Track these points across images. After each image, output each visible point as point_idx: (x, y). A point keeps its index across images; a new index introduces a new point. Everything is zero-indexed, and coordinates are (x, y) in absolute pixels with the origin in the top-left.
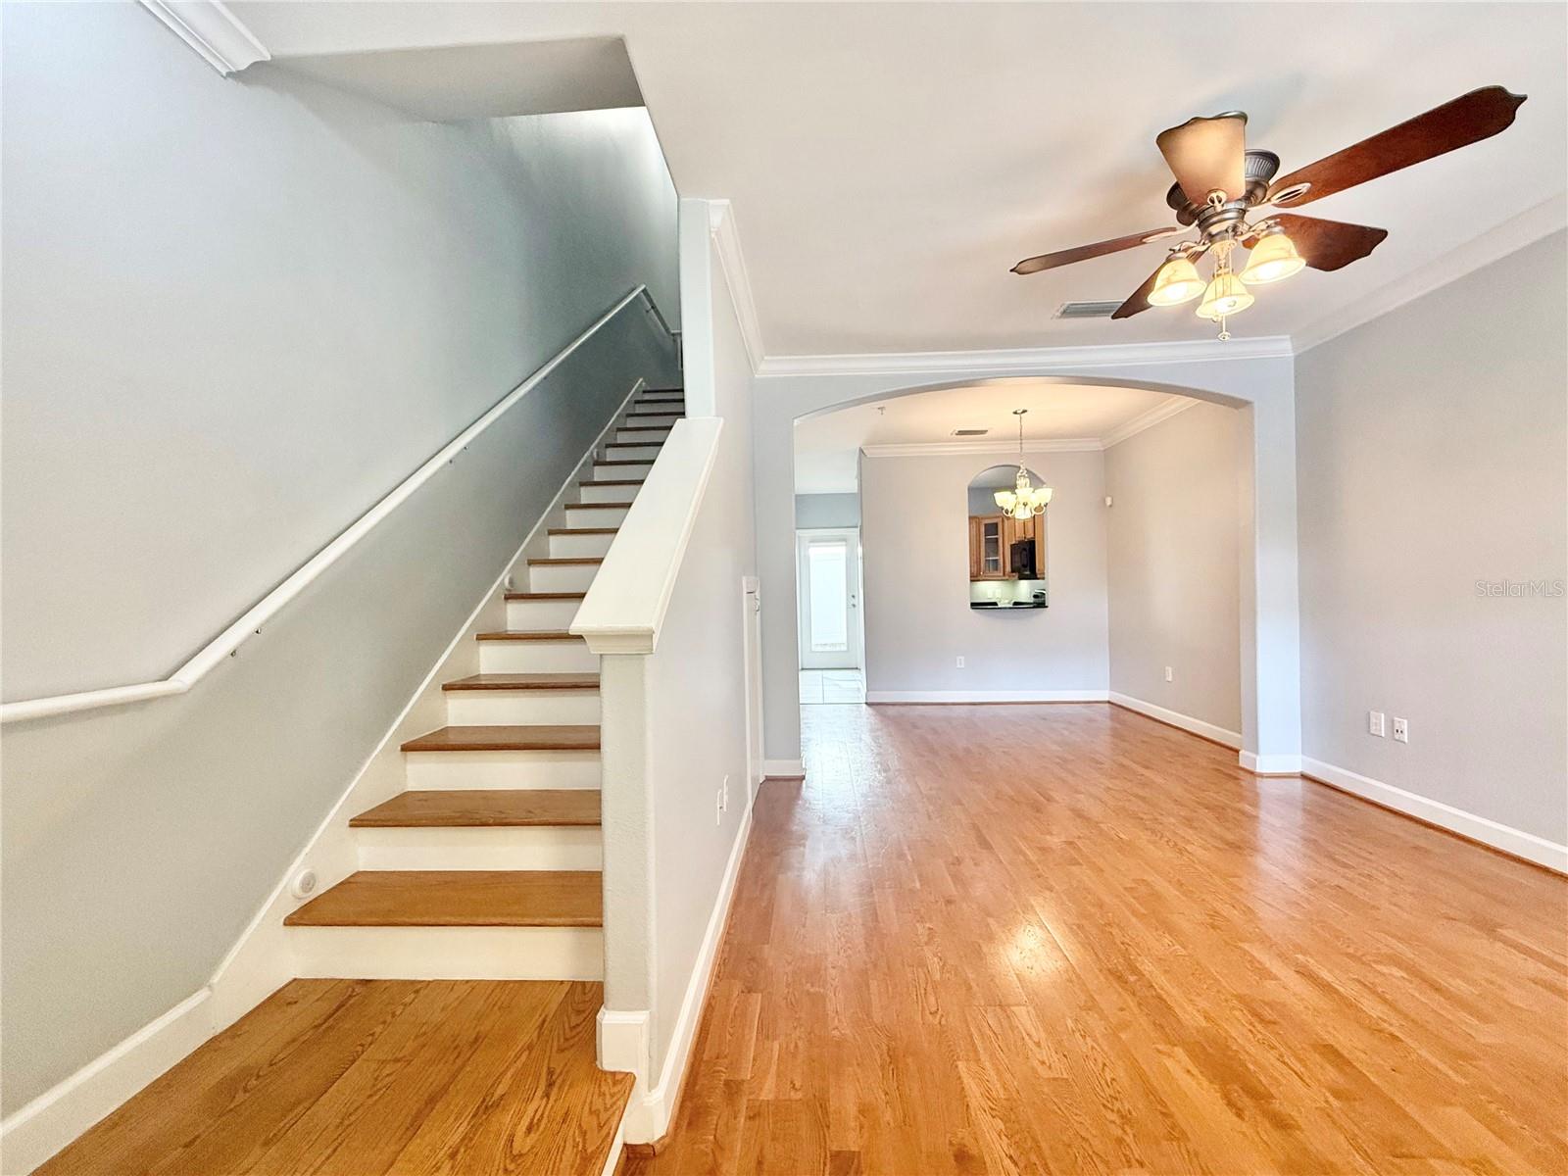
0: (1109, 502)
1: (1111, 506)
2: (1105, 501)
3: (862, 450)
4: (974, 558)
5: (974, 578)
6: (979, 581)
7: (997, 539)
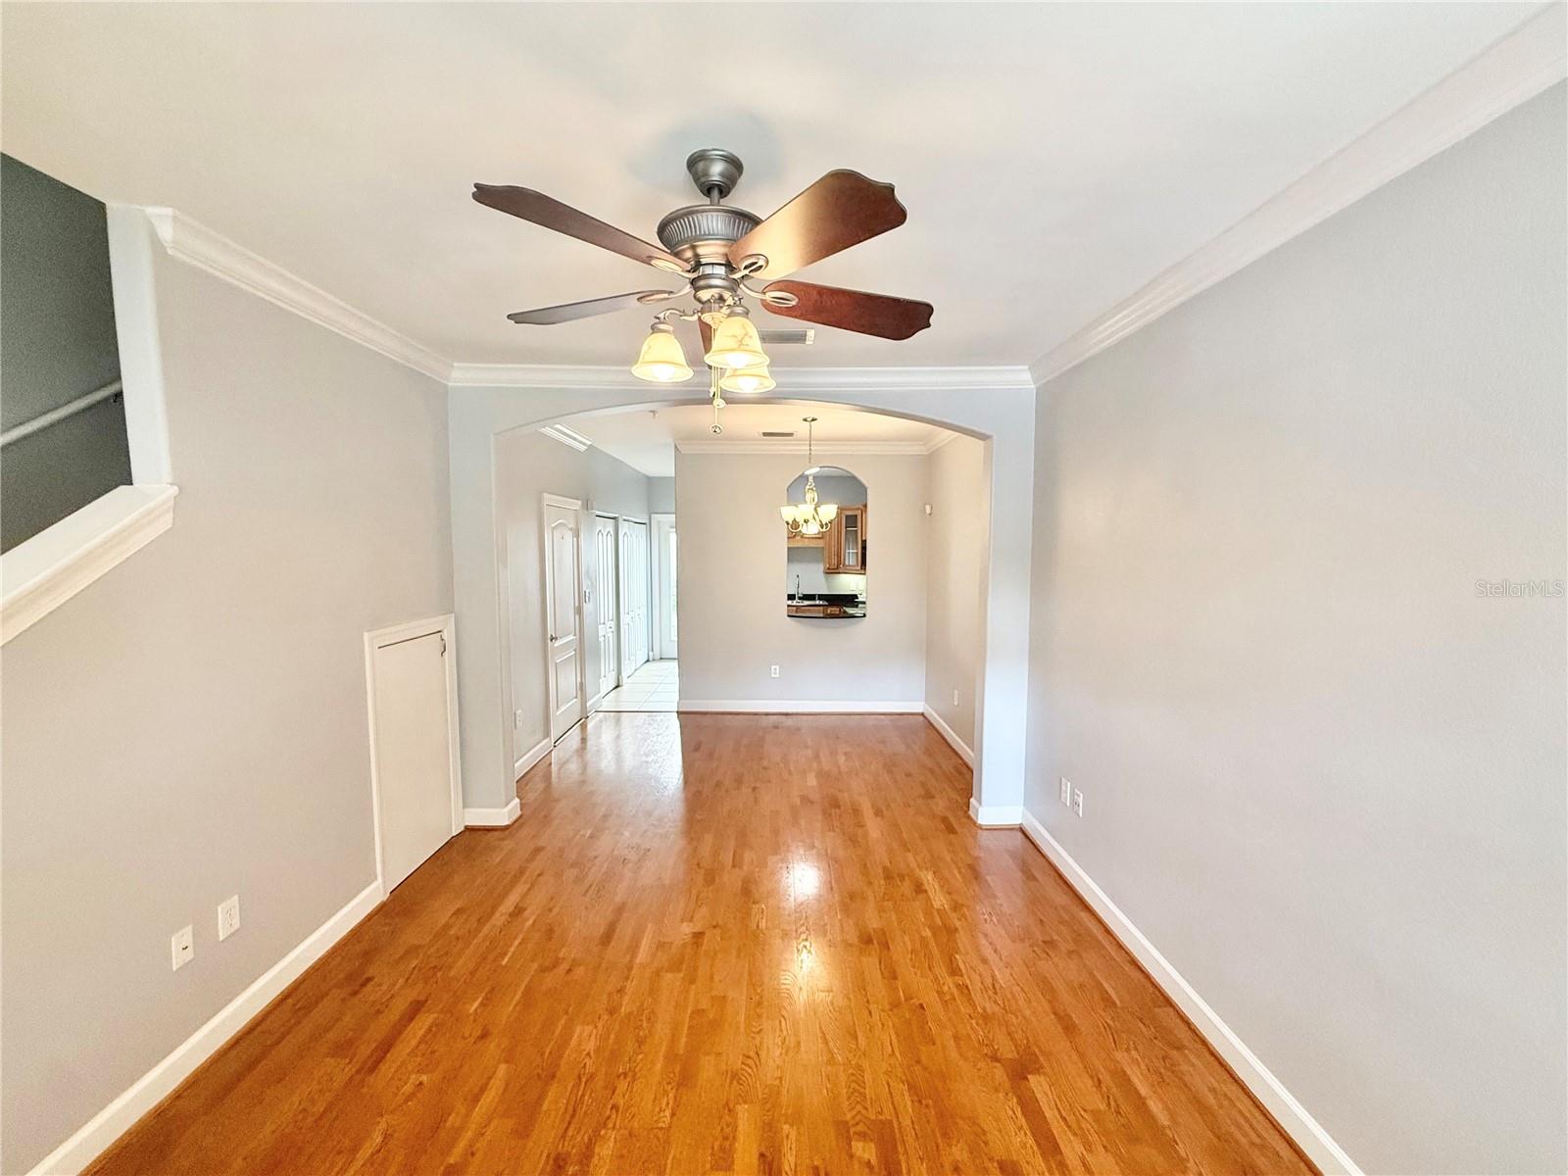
0: (928, 510)
1: (930, 514)
2: (925, 508)
3: (676, 447)
4: (834, 550)
5: (833, 570)
6: (839, 573)
7: (856, 531)
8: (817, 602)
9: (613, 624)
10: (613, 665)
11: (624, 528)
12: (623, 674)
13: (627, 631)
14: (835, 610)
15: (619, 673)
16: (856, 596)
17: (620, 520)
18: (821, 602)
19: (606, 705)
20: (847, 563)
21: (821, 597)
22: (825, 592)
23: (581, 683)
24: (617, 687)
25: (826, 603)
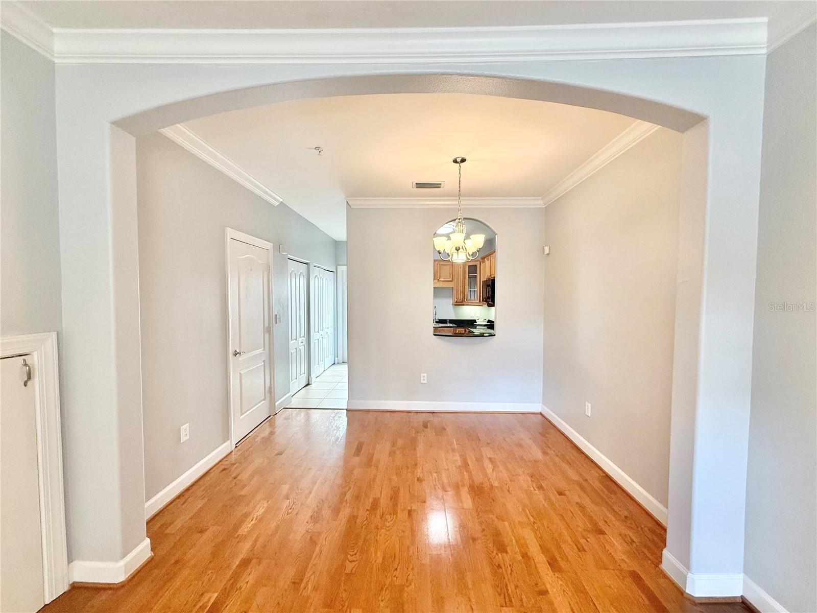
0: (547, 251)
1: (548, 254)
2: (544, 249)
3: (347, 202)
4: (460, 289)
5: (459, 303)
6: (464, 305)
7: (476, 276)
8: (449, 325)
9: (304, 340)
10: (304, 368)
11: (315, 272)
12: (312, 376)
13: (317, 344)
14: (462, 330)
15: (309, 375)
16: (475, 321)
17: (311, 266)
18: (451, 325)
19: (295, 402)
20: (469, 298)
21: (451, 321)
22: (453, 317)
23: (270, 388)
24: (308, 384)
25: (455, 325)
